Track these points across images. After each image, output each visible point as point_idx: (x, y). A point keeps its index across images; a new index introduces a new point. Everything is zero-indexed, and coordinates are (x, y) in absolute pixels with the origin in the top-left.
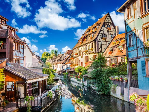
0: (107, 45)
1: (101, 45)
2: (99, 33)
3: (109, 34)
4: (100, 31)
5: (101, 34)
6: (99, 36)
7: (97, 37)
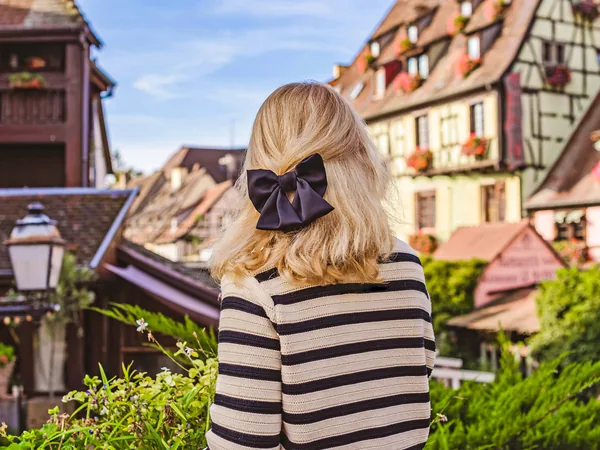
0: (571, 118)
1: (540, 115)
2: (527, 37)
3: (583, 45)
4: (534, 18)
5: (537, 45)
6: (526, 55)
7: (516, 59)
